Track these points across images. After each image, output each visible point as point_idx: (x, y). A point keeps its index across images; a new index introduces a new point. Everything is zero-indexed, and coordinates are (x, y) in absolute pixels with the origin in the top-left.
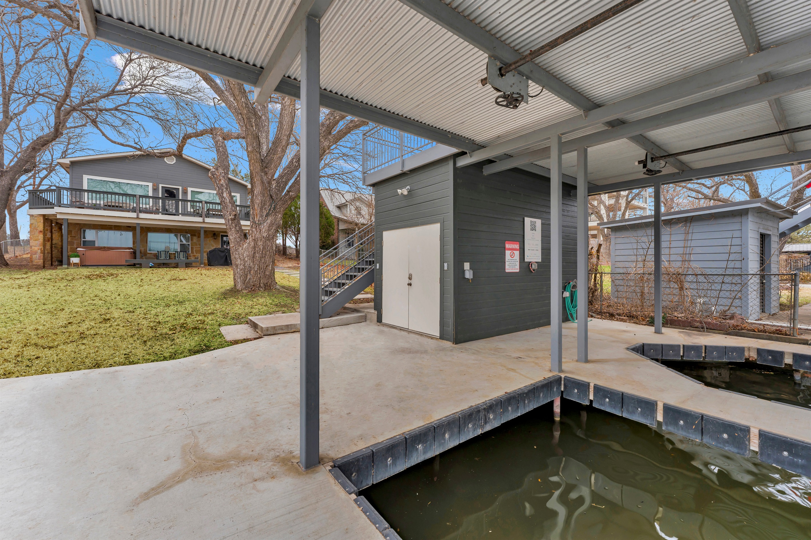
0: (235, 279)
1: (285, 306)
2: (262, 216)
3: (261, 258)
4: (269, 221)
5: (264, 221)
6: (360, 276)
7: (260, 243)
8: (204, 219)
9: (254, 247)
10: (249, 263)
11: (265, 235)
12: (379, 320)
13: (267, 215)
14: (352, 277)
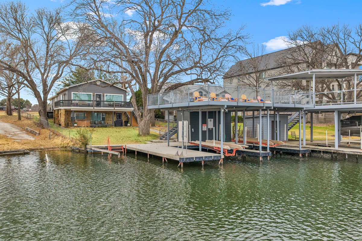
0: (139, 132)
1: (154, 139)
2: (147, 114)
3: (147, 126)
4: (149, 115)
5: (148, 115)
6: (174, 131)
7: (146, 122)
8: (114, 108)
9: (145, 123)
10: (143, 127)
11: (148, 119)
12: (178, 141)
13: (148, 114)
14: (172, 131)
